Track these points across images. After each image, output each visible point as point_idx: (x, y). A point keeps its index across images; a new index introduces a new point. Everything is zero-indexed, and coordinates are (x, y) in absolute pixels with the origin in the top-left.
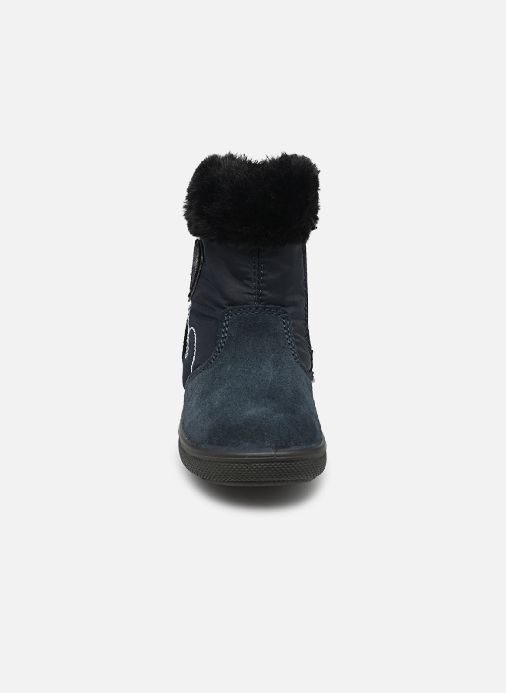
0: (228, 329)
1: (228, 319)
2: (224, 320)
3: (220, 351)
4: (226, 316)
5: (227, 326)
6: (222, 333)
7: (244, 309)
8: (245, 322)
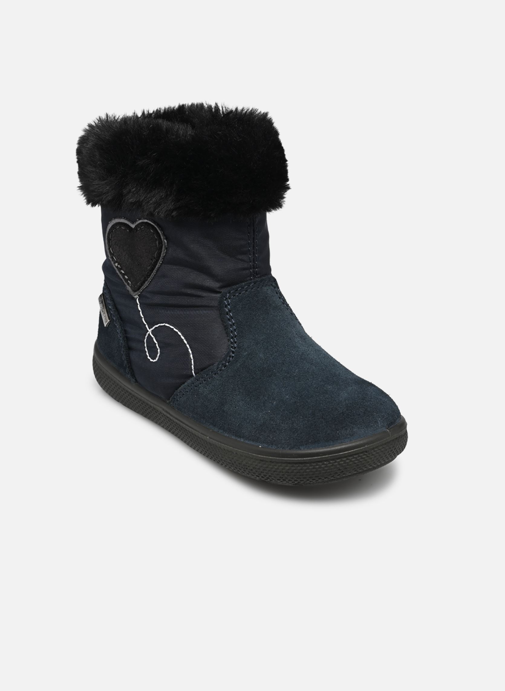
0: (232, 314)
1: (228, 304)
2: (224, 305)
3: (236, 341)
4: (225, 300)
5: (230, 311)
6: (228, 320)
7: (242, 288)
8: (248, 302)
